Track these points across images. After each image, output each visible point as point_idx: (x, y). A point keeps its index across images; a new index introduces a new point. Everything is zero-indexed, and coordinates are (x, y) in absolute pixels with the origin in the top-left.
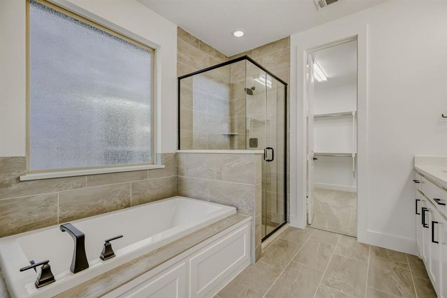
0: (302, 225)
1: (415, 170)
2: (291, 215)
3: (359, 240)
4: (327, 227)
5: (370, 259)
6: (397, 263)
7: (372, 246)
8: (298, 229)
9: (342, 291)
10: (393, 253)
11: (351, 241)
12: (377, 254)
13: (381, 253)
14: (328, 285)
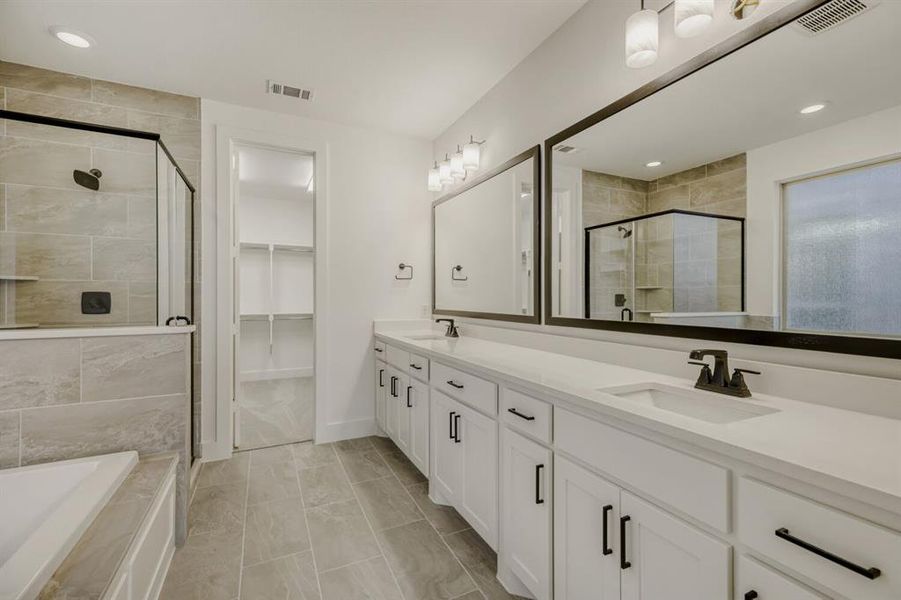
0: (226, 453)
1: (375, 337)
2: (203, 442)
3: (318, 442)
4: (266, 442)
5: (339, 458)
6: (365, 450)
7: (334, 443)
8: (221, 462)
9: (332, 503)
10: (355, 441)
11: (308, 447)
12: (342, 449)
13: (346, 446)
14: (313, 505)
